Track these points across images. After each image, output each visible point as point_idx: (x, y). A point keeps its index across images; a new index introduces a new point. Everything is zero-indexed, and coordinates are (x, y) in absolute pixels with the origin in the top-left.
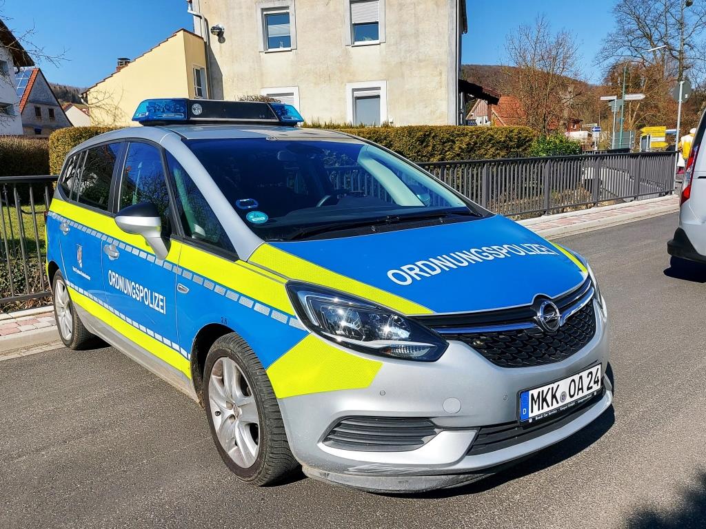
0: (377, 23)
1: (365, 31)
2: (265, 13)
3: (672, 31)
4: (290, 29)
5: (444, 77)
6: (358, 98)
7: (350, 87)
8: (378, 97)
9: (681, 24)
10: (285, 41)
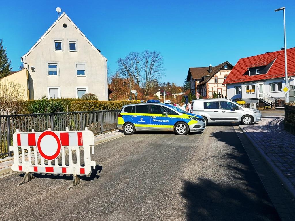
0: (84, 70)
1: (81, 72)
2: (49, 64)
3: (134, 70)
4: (57, 70)
5: (104, 86)
6: (79, 91)
7: (77, 88)
8: (85, 91)
9: (137, 68)
10: (55, 73)
